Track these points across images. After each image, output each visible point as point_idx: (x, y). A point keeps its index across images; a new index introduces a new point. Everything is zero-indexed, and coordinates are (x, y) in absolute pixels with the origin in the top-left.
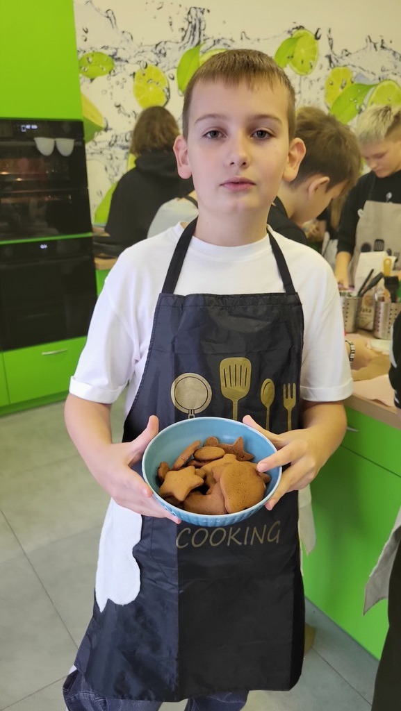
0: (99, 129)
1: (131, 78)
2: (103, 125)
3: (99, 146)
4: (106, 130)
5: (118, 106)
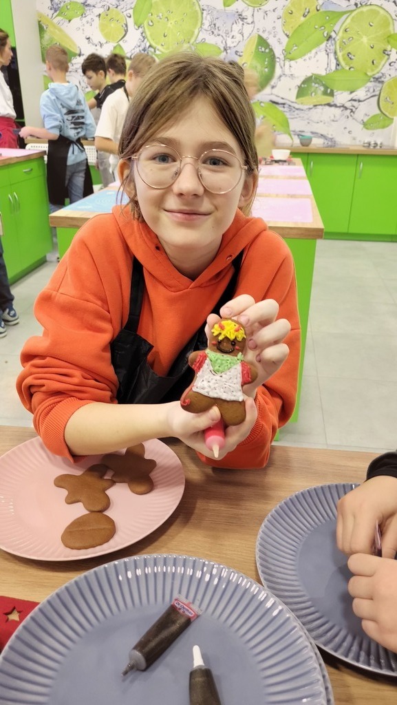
0: (75, 55)
1: (97, 18)
2: (78, 52)
3: (75, 66)
4: (80, 55)
5: (88, 39)
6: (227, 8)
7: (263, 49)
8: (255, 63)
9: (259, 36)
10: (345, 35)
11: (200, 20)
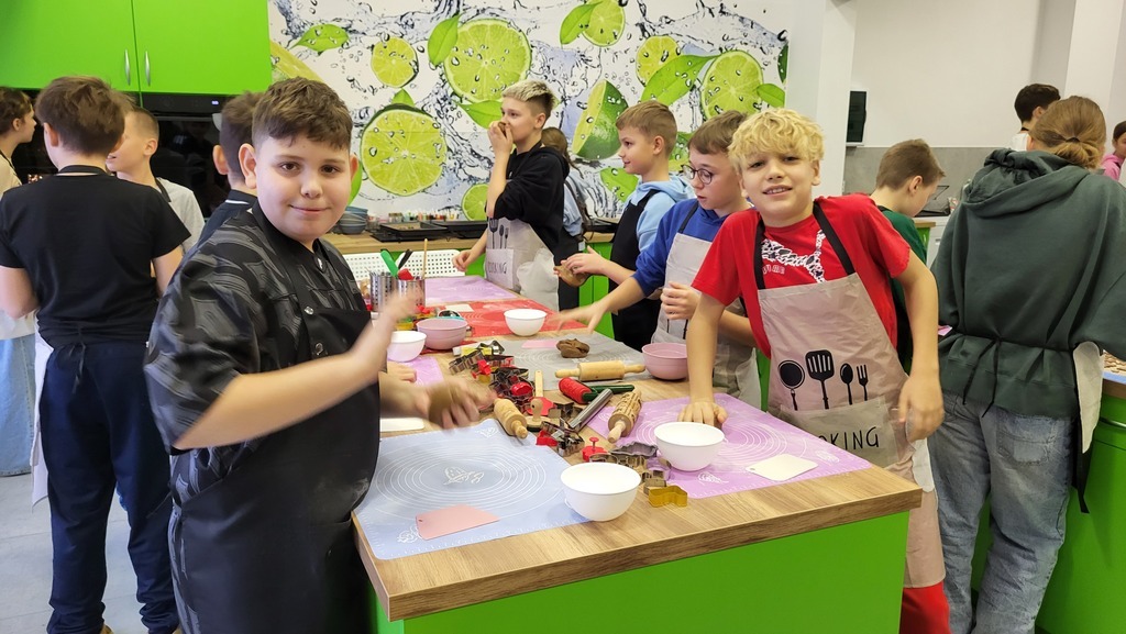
6: (564, 46)
7: (613, 100)
8: (604, 118)
9: (608, 82)
10: (710, 85)
11: (528, 60)
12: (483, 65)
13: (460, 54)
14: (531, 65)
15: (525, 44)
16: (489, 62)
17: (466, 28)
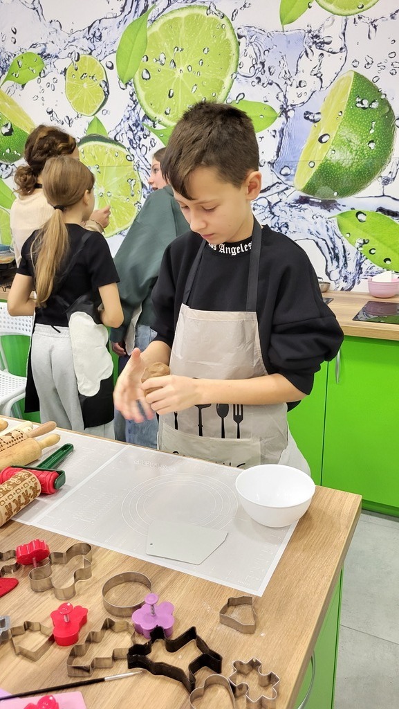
6: (287, 27)
7: (366, 103)
8: (347, 133)
9: (357, 75)
11: (234, 58)
12: (178, 74)
13: (152, 64)
14: (238, 65)
15: (229, 36)
16: (184, 69)
17: (156, 27)
